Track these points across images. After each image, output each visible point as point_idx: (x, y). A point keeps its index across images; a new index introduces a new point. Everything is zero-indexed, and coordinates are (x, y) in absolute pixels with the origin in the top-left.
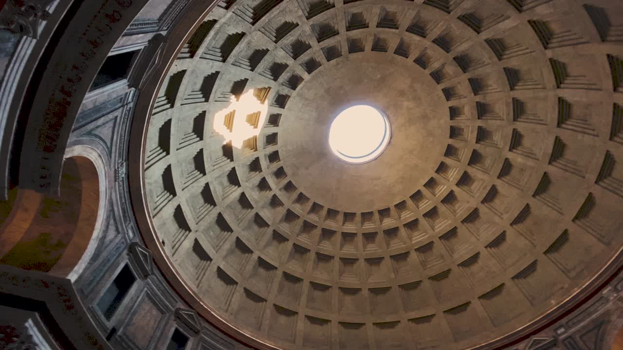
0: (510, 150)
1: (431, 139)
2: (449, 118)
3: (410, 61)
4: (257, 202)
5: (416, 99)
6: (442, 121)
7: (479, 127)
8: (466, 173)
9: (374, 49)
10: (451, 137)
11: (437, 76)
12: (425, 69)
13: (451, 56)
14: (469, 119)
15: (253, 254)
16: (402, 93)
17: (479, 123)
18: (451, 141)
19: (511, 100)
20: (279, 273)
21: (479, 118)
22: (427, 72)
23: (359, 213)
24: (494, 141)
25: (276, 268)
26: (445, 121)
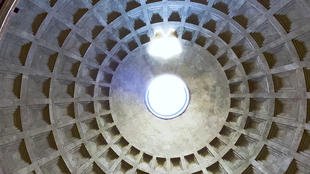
0: (256, 159)
1: (207, 127)
2: (226, 119)
3: (223, 69)
4: (81, 77)
5: (213, 97)
6: (220, 120)
7: (242, 134)
8: (217, 163)
9: (209, 49)
10: (221, 133)
11: (233, 88)
12: (228, 79)
13: (247, 77)
14: (238, 126)
15: (47, 99)
16: (206, 88)
17: (244, 132)
18: (219, 136)
19: (271, 123)
20: (48, 128)
21: (244, 129)
22: (229, 82)
23: (131, 145)
24: (247, 149)
25: (50, 124)
26: (222, 120)
